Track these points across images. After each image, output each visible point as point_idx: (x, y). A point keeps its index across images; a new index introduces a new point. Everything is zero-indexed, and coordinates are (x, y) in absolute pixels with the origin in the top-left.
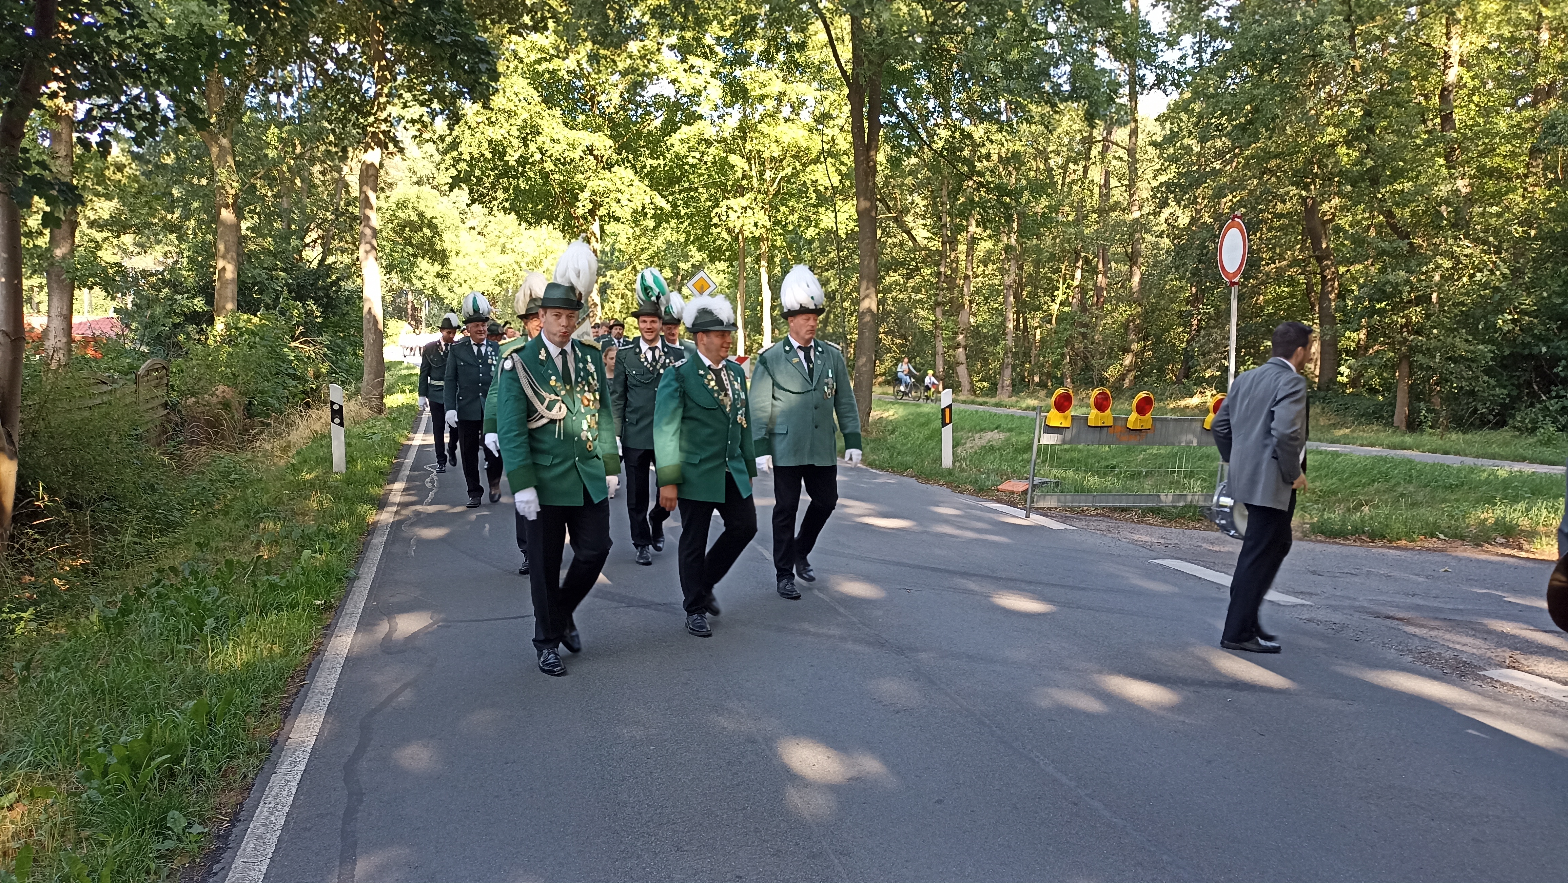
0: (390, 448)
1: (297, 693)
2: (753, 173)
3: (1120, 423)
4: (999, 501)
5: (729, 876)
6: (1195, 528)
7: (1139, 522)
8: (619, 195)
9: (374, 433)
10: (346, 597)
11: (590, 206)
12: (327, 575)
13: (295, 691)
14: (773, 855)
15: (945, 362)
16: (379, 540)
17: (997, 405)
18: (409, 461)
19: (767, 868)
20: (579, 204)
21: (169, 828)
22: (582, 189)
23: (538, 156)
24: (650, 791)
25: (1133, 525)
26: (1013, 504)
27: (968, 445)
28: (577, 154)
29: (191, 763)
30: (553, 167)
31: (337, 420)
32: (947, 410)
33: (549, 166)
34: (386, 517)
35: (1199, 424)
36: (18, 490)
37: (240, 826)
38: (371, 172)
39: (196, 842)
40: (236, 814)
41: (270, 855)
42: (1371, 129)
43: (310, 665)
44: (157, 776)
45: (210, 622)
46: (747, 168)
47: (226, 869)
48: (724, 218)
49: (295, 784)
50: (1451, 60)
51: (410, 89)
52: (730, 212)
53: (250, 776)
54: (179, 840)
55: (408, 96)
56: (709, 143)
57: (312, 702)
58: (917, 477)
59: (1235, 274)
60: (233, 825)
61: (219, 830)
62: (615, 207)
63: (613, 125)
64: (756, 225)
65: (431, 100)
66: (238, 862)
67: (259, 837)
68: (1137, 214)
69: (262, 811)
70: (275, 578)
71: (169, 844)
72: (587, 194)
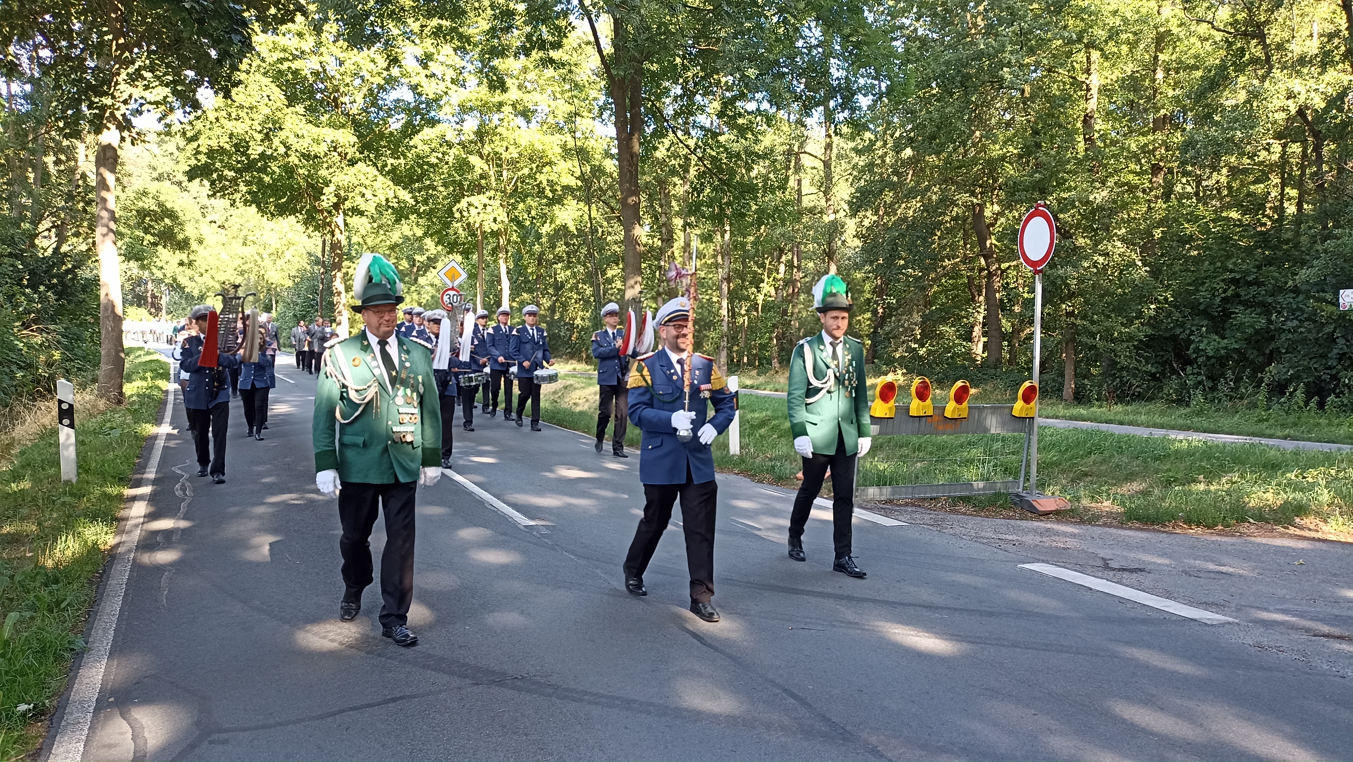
2: (491, 173)
3: (938, 412)
6: (1012, 517)
8: (363, 190)
9: (112, 428)
11: (335, 200)
20: (322, 197)
22: (327, 183)
23: (282, 150)
28: (321, 149)
30: (297, 162)
31: (66, 421)
33: (293, 159)
35: (1007, 411)
38: (108, 154)
46: (485, 168)
48: (465, 214)
50: (1092, 92)
52: (471, 208)
55: (150, 77)
56: (450, 145)
59: (1040, 263)
62: (359, 202)
64: (495, 220)
68: (832, 217)
72: (332, 188)
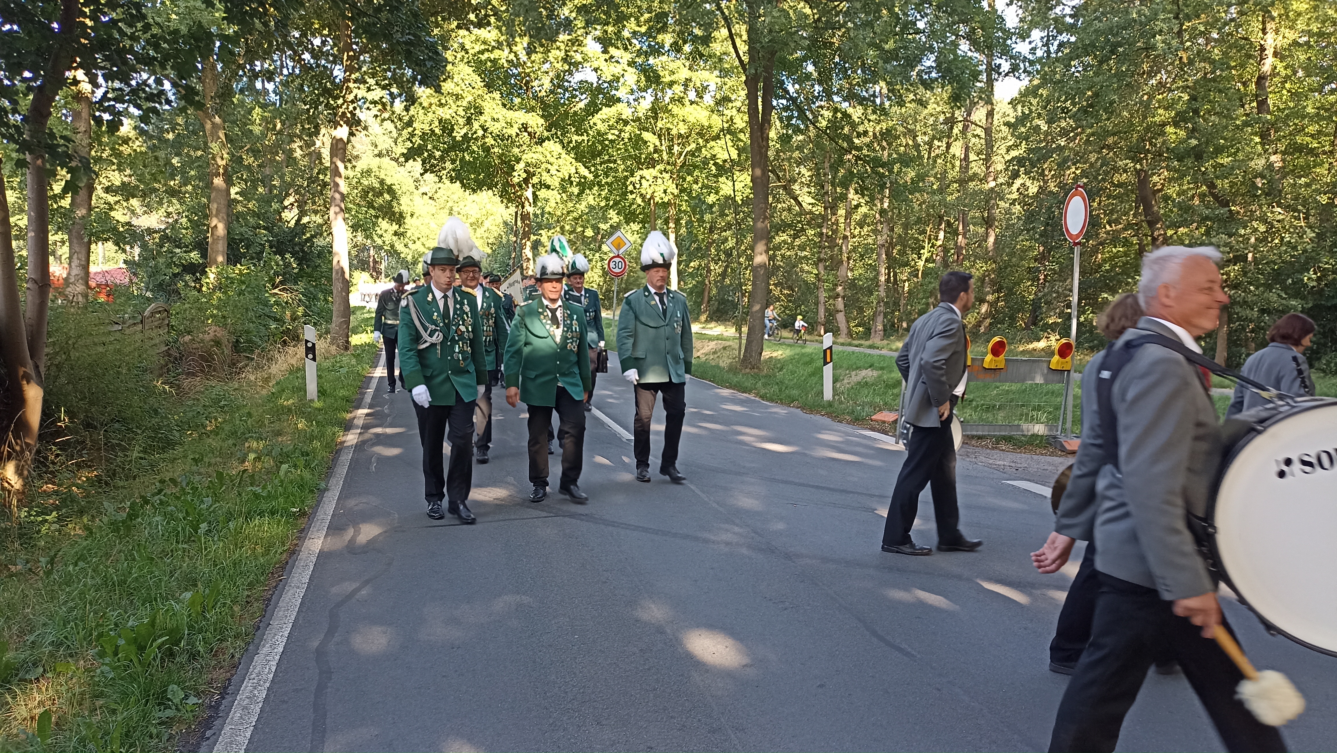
0: (354, 380)
1: (276, 587)
2: (663, 148)
3: (977, 363)
4: (873, 429)
5: (642, 747)
6: (1042, 454)
7: (993, 448)
8: (549, 166)
9: (341, 367)
10: (318, 505)
11: (524, 175)
12: (301, 487)
13: (274, 584)
14: (679, 730)
15: (827, 310)
16: (346, 458)
17: (870, 347)
18: (370, 391)
19: (674, 740)
20: (515, 174)
21: (169, 700)
22: (518, 160)
23: (480, 133)
24: (575, 674)
25: (988, 451)
26: (886, 433)
27: (846, 381)
28: (513, 131)
29: (188, 645)
30: (493, 142)
31: (310, 356)
32: (828, 351)
33: (490, 141)
34: (351, 438)
35: (1045, 365)
36: (44, 413)
37: (229, 698)
38: (340, 146)
39: (192, 711)
40: (225, 688)
41: (254, 724)
42: (1196, 112)
43: (287, 563)
44: (159, 655)
45: (204, 526)
46: (658, 143)
47: (217, 735)
48: (638, 186)
49: (275, 663)
50: (1266, 52)
51: (373, 76)
52: (643, 181)
53: (237, 656)
54: (178, 710)
55: (371, 81)
56: (626, 123)
57: (290, 594)
58: (802, 408)
59: (1078, 236)
60: (223, 698)
61: (211, 702)
62: (545, 176)
63: (545, 106)
64: (665, 192)
65: (390, 85)
66: (227, 728)
67: (245, 708)
68: (992, 184)
69: (247, 686)
70: (258, 490)
71: (169, 713)
72: (522, 165)
